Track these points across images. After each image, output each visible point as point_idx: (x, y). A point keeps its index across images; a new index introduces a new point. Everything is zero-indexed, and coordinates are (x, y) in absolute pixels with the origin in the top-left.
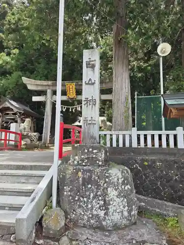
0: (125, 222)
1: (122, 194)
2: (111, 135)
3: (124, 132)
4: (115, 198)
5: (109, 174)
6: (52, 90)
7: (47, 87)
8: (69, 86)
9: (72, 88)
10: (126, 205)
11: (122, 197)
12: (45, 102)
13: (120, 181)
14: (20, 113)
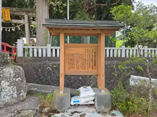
0: (14, 101)
1: (13, 84)
2: (33, 49)
3: (42, 47)
4: (7, 87)
5: (4, 71)
9: (7, 13)
10: (16, 90)
11: (12, 85)
13: (12, 76)
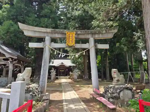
6: (51, 37)
7: (46, 35)
8: (69, 35)
9: (72, 37)
12: (43, 49)
14: (12, 58)
